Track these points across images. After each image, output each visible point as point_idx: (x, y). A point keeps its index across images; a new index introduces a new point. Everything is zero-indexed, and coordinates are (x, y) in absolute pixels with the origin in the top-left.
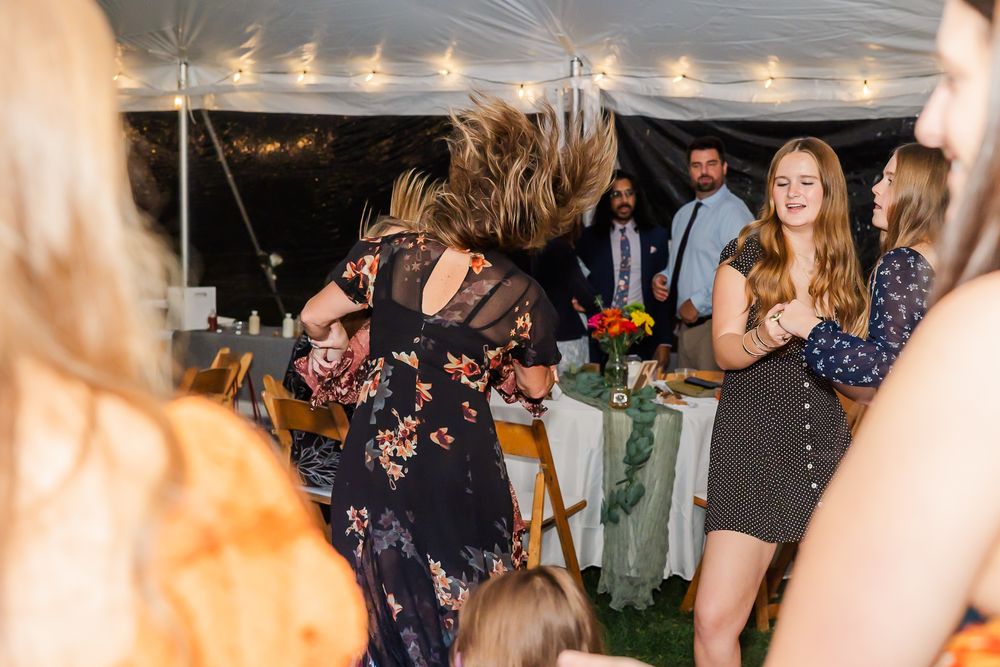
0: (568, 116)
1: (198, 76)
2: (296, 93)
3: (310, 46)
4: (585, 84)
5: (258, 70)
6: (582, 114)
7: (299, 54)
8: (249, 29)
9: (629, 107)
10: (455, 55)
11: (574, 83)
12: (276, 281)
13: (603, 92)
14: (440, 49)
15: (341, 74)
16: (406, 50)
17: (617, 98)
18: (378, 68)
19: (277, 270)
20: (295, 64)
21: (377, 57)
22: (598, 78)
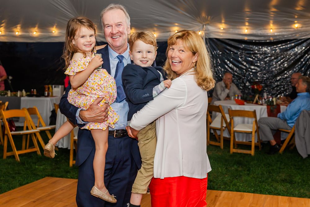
3: (19, 25)
5: (6, 31)
7: (16, 27)
8: (3, 21)
10: (57, 27)
12: (11, 83)
14: (52, 26)
15: (27, 32)
16: (44, 26)
18: (37, 30)
19: (11, 80)
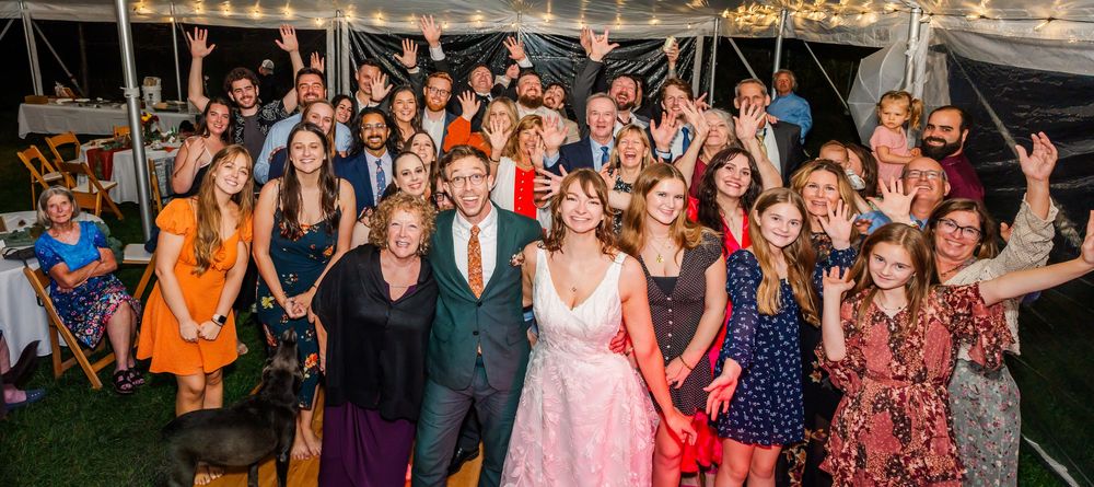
0: (335, 31)
1: (181, 10)
2: (223, 18)
4: (342, 20)
6: (341, 30)
9: (357, 29)
11: (338, 19)
13: (349, 23)
15: (242, 11)
17: (355, 26)
20: (223, 7)
21: (257, 6)
22: (347, 18)
